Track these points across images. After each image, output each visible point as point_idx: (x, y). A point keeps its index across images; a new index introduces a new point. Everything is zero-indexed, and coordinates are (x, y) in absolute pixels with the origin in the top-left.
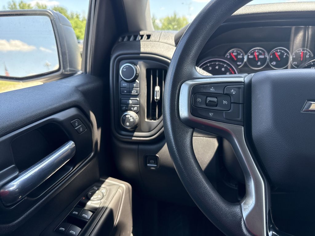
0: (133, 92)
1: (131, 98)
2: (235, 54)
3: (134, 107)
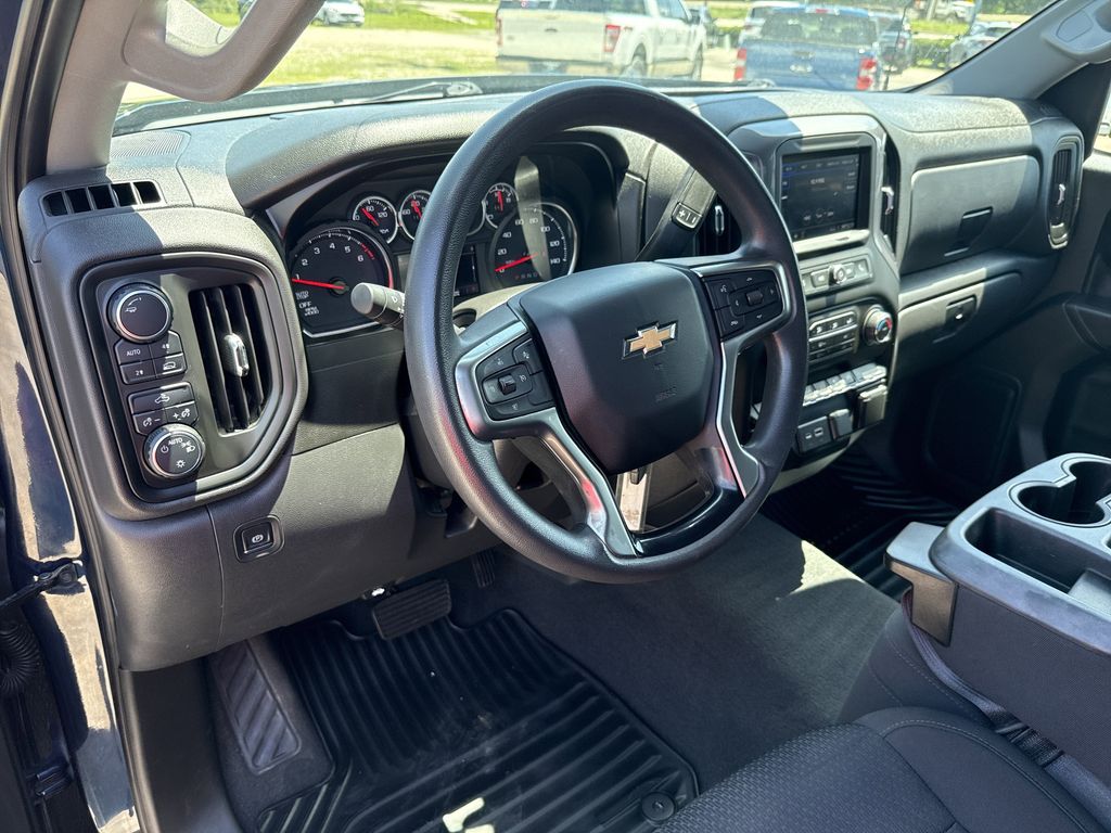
0: (165, 368)
1: (164, 388)
2: (370, 209)
3: (179, 411)
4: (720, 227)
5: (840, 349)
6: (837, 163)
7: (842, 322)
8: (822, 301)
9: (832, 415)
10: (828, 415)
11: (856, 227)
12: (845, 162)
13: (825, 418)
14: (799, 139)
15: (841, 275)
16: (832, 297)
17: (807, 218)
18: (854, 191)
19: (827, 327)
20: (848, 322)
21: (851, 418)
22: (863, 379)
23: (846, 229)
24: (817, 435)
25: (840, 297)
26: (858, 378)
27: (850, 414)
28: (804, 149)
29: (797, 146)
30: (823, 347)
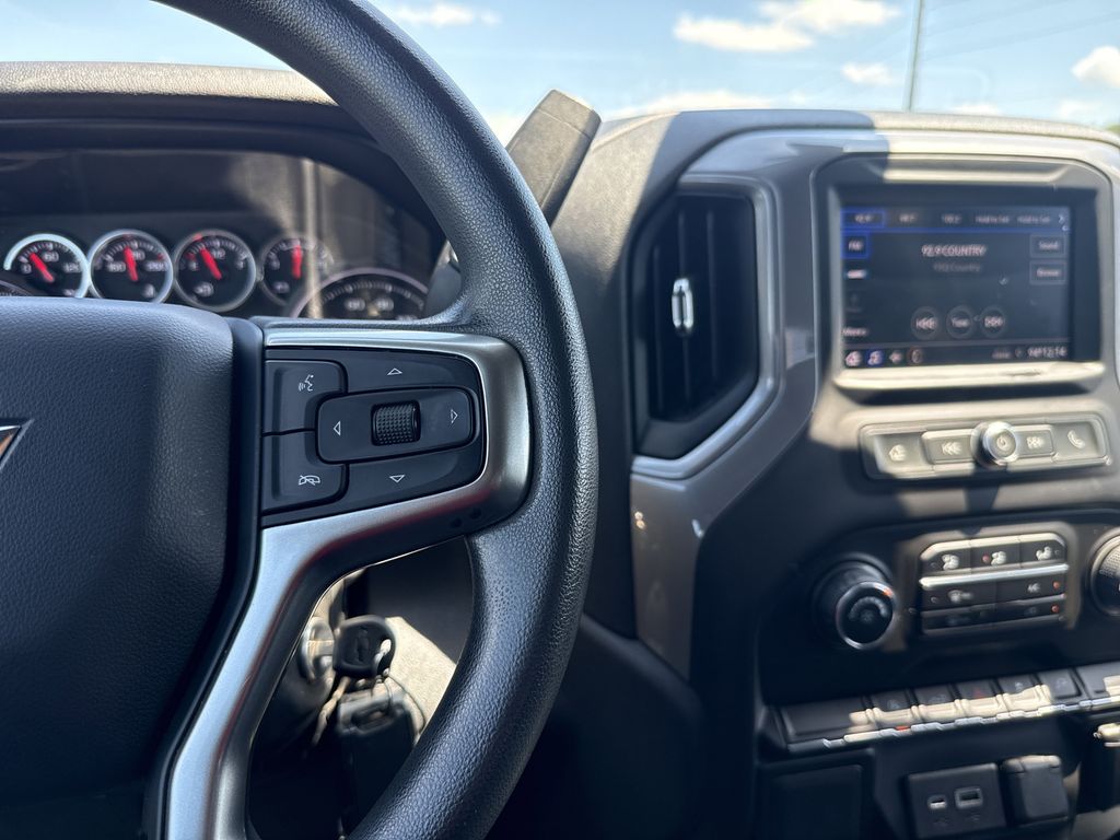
4: (682, 318)
5: (1020, 613)
6: (1005, 220)
7: (1019, 554)
8: (956, 499)
9: (1014, 762)
10: (999, 763)
11: (1072, 357)
12: (1027, 220)
13: (993, 766)
14: (882, 159)
15: (1003, 445)
16: (984, 493)
17: (927, 323)
18: (1063, 282)
19: (971, 559)
20: (1040, 555)
21: (1074, 779)
22: (1102, 692)
23: (1042, 359)
24: (962, 804)
25: (1008, 496)
26: (1090, 689)
27: (1066, 770)
28: (894, 175)
29: (876, 170)
30: (964, 603)
